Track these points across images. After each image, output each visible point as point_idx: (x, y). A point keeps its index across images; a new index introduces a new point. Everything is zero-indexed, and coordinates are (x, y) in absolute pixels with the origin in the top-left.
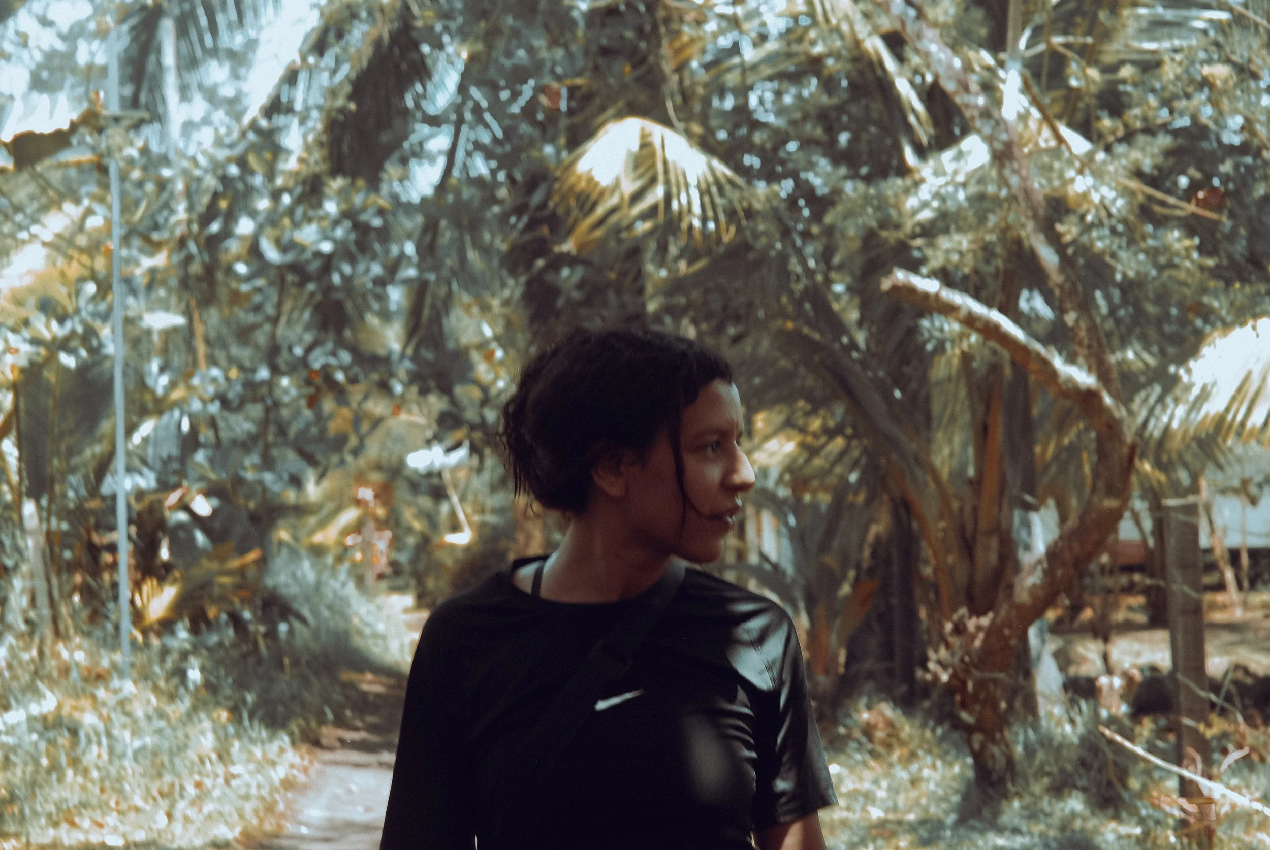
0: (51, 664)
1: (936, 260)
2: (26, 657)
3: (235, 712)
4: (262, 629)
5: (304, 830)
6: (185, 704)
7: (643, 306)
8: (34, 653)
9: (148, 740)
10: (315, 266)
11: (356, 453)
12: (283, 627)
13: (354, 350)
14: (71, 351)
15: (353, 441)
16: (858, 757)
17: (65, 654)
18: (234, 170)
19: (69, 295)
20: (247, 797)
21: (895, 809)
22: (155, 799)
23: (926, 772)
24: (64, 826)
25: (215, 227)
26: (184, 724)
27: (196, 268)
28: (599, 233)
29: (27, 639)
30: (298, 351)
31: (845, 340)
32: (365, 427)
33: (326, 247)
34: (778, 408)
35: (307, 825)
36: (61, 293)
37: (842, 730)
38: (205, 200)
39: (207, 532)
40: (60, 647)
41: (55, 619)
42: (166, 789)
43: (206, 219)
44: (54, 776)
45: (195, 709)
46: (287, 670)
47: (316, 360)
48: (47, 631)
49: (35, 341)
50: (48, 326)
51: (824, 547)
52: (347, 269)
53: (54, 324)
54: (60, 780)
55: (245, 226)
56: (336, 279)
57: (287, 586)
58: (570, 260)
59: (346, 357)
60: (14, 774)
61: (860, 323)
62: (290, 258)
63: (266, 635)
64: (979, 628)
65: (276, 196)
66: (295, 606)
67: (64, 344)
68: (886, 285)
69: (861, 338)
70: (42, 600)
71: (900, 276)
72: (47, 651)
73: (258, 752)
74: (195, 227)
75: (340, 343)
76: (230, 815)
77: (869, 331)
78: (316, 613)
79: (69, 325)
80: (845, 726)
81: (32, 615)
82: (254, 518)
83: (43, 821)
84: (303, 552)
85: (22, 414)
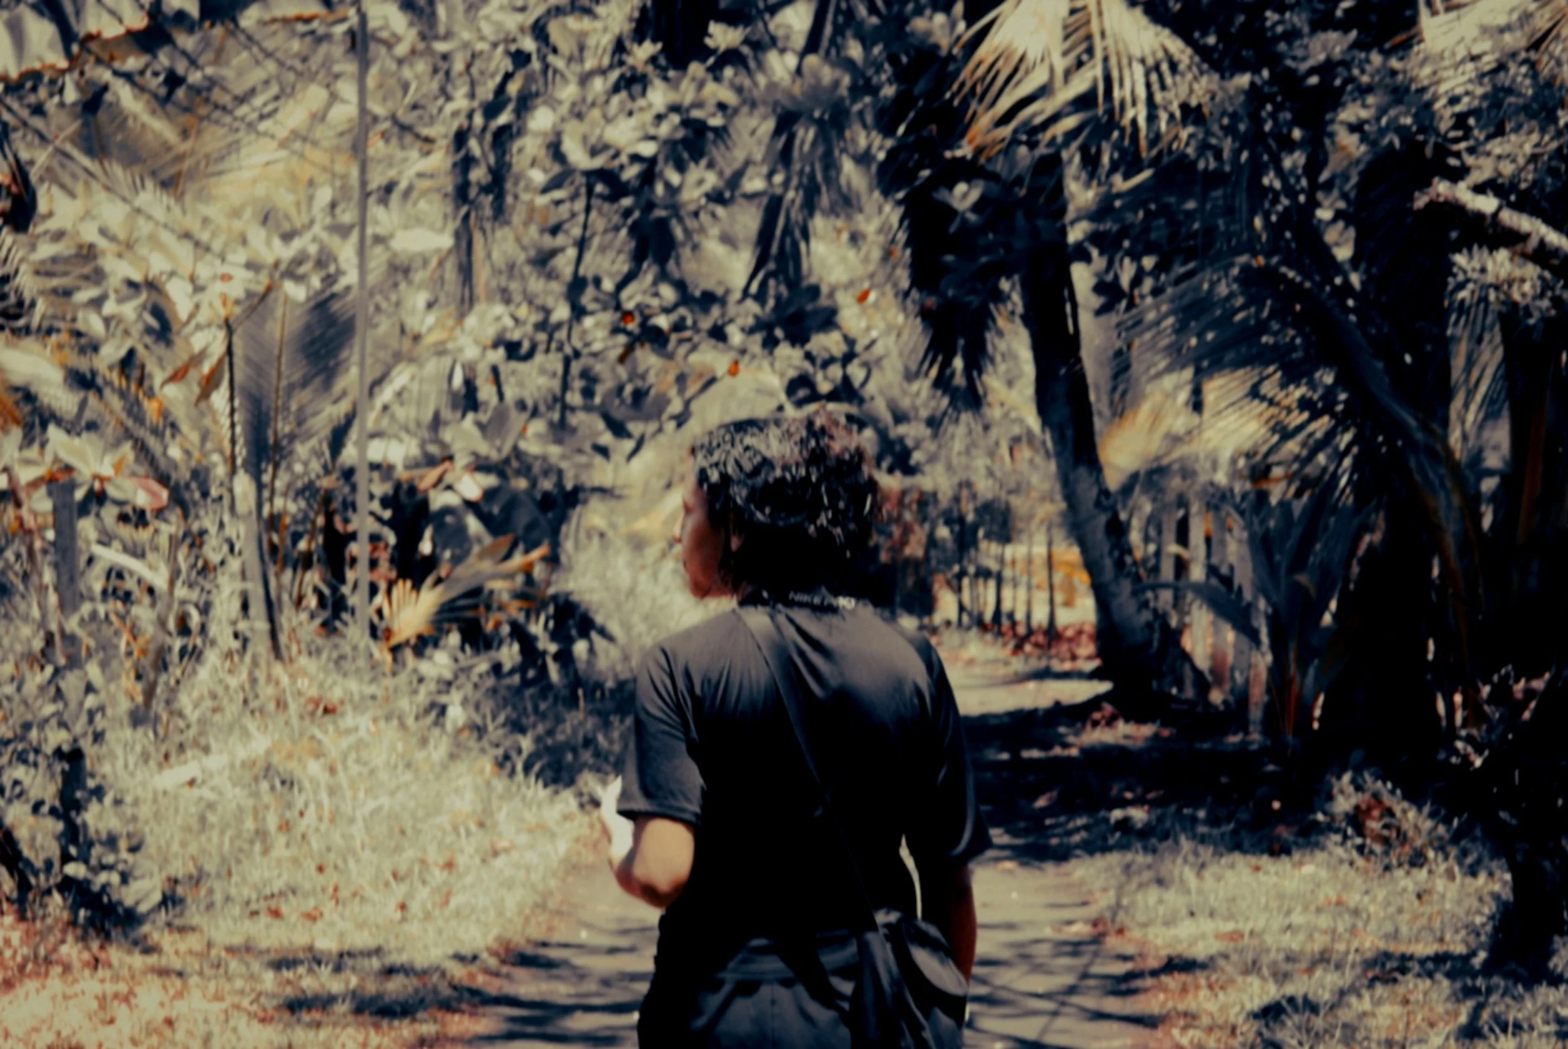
0: (267, 691)
1: (1483, 169)
2: (233, 682)
3: (503, 761)
4: (553, 648)
5: (584, 936)
6: (439, 749)
7: (1063, 233)
8: (244, 676)
9: (385, 801)
10: (631, 173)
11: (681, 420)
12: (580, 648)
13: (680, 286)
14: (299, 279)
15: (676, 406)
16: (1340, 851)
17: (285, 680)
18: (529, 44)
19: (298, 205)
20: (509, 885)
21: (1395, 935)
22: (387, 884)
23: (1440, 884)
24: (264, 919)
25: (503, 119)
26: (438, 777)
27: (478, 174)
28: (1006, 131)
29: (236, 658)
30: (608, 285)
31: (1338, 281)
32: (692, 388)
33: (648, 149)
34: (1240, 372)
35: (589, 926)
36: (285, 200)
37: (1320, 817)
38: (492, 84)
39: (485, 519)
40: (278, 670)
41: (274, 634)
42: (403, 869)
43: (492, 110)
44: (258, 847)
45: (452, 757)
46: (582, 703)
47: (630, 298)
48: (261, 646)
49: (252, 266)
50: (268, 243)
51: (1298, 562)
52: (675, 178)
53: (277, 242)
54: (266, 851)
55: (541, 119)
56: (660, 189)
57: (592, 591)
58: (968, 170)
59: (668, 293)
60: (209, 840)
61: (1355, 262)
62: (598, 162)
63: (557, 657)
64: (1529, 693)
65: (584, 79)
66: (599, 619)
67: (292, 271)
68: (1421, 201)
69: (1355, 279)
70: (257, 607)
71: (1442, 188)
72: (261, 675)
73: (530, 817)
74: (478, 120)
75: (663, 276)
76: (485, 910)
77: (1367, 272)
78: (627, 627)
79: (297, 244)
80: (1325, 813)
81: (242, 626)
82: (547, 502)
83: (236, 911)
84: (619, 543)
85: (238, 361)
